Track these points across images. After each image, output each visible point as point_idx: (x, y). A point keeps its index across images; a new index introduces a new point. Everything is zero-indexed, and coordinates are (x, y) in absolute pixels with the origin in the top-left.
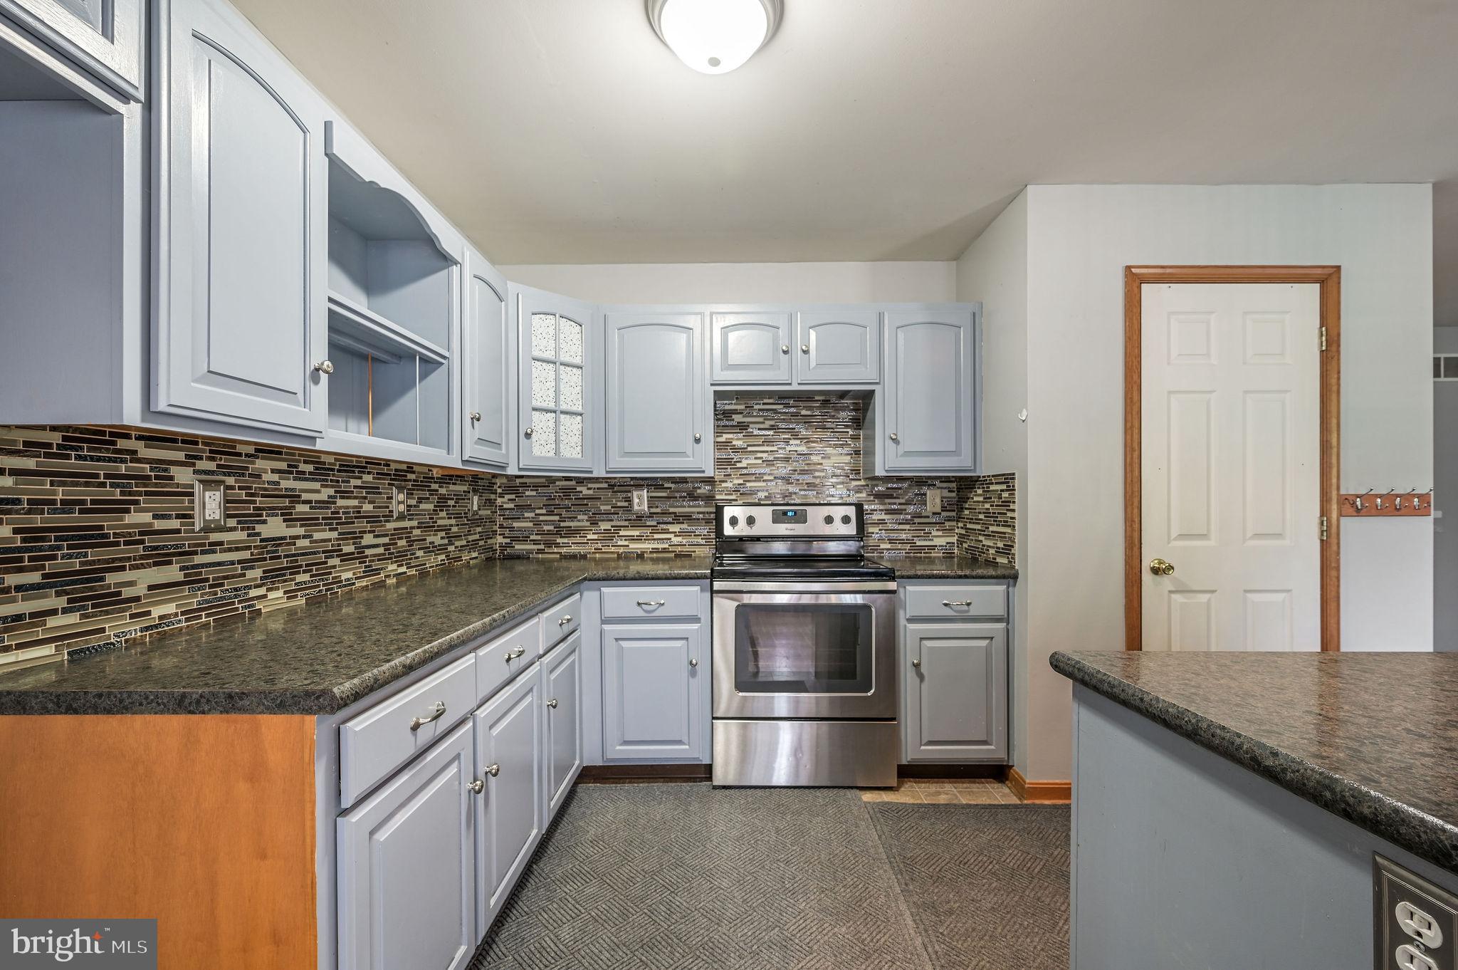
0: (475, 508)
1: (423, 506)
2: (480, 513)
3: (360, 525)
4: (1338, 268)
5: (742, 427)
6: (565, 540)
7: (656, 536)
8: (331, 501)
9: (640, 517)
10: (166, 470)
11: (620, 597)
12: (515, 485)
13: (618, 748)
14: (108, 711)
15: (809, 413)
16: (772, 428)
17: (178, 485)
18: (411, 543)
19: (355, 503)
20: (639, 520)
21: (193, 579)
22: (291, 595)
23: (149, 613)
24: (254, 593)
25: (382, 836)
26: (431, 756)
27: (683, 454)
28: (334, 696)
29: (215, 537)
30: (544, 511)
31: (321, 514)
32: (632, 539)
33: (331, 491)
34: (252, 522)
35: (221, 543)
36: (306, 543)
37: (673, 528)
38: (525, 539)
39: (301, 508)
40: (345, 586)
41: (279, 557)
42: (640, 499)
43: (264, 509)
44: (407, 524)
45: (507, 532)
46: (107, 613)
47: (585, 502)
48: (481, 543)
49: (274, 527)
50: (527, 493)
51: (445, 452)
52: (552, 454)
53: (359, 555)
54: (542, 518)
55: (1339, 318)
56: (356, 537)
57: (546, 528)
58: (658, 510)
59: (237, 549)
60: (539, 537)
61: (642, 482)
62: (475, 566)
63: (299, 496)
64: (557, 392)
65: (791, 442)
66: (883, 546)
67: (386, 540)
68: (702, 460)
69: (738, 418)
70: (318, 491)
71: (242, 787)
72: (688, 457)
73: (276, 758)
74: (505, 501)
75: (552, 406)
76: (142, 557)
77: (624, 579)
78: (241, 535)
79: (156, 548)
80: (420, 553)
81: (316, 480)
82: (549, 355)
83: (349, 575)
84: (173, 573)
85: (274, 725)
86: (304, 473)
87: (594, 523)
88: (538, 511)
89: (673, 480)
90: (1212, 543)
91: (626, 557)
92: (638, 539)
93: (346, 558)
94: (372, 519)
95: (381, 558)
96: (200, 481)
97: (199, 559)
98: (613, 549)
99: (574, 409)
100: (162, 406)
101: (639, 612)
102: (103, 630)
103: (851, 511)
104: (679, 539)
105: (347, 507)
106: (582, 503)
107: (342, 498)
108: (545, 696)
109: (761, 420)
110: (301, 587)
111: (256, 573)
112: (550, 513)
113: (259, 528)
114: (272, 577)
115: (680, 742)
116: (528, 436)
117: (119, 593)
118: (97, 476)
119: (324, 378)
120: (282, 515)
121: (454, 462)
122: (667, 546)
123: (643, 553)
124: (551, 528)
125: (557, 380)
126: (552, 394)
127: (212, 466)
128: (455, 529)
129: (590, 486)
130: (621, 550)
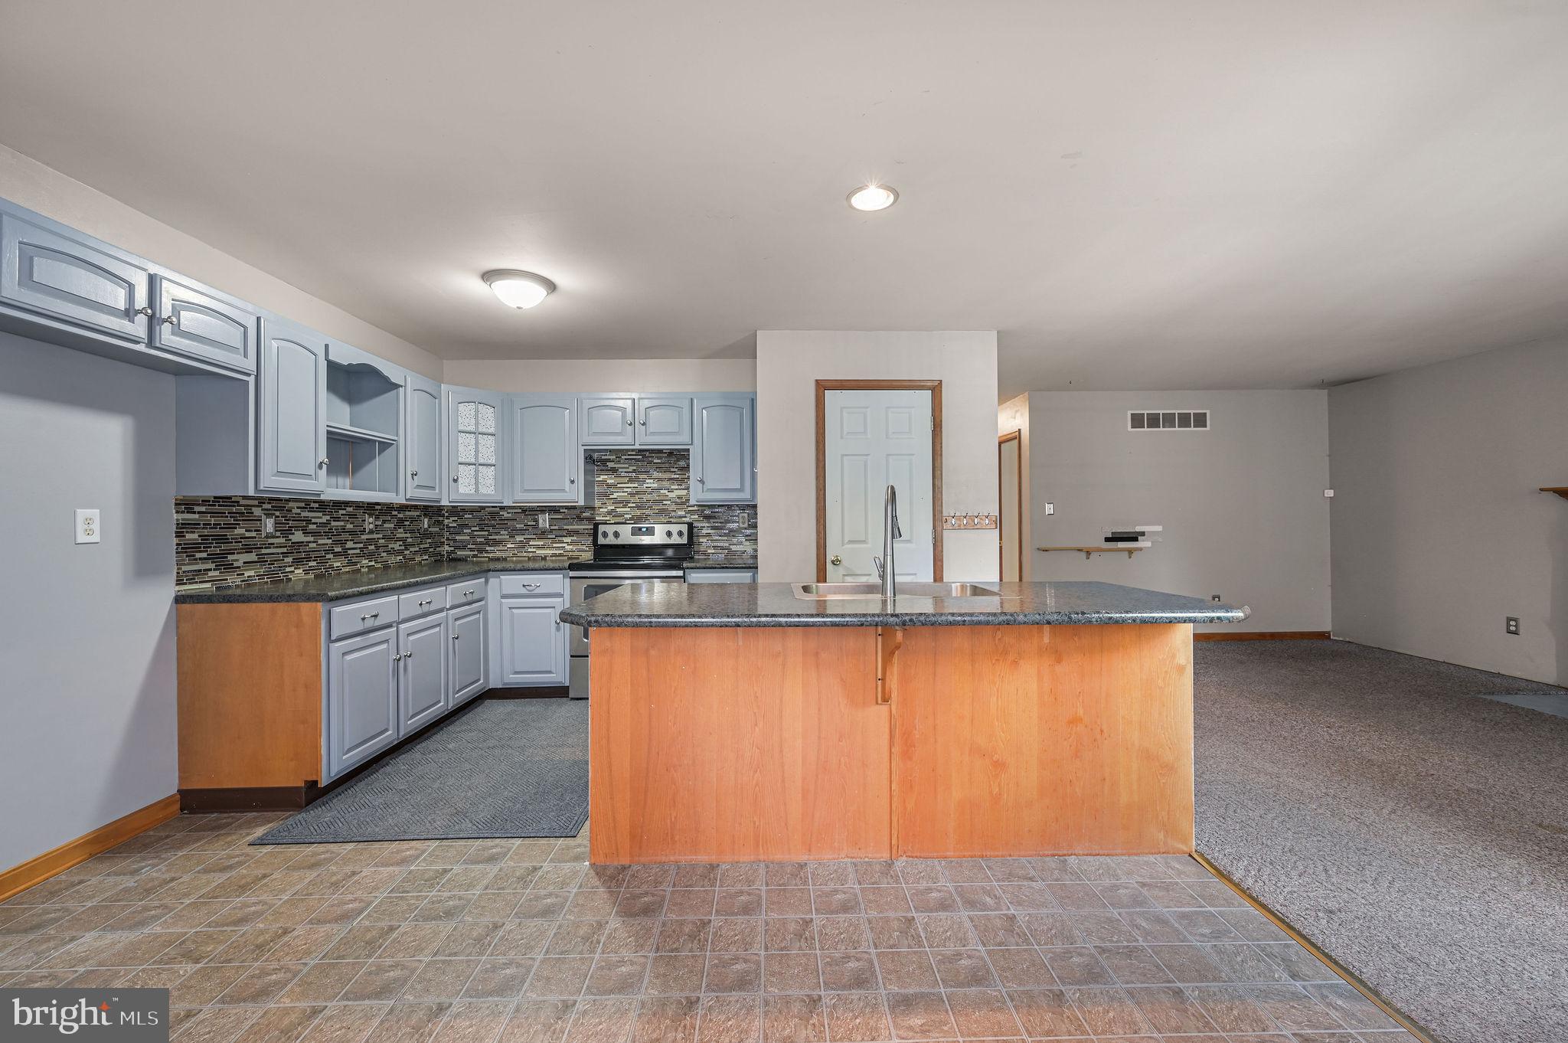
0: (426, 526)
1: (385, 525)
2: (430, 529)
3: (344, 536)
4: (941, 381)
5: (614, 470)
6: (492, 548)
7: (554, 545)
8: (328, 522)
9: (543, 533)
10: (251, 509)
11: (512, 582)
12: (456, 511)
13: (511, 676)
14: (243, 602)
15: (659, 461)
16: (634, 471)
17: (255, 516)
18: (377, 548)
19: (342, 523)
20: (543, 534)
21: (261, 561)
22: (306, 572)
23: (244, 574)
24: (288, 569)
25: (348, 658)
26: (372, 635)
27: (563, 490)
28: (328, 595)
29: (271, 541)
30: (477, 529)
31: (322, 530)
32: (538, 547)
33: (328, 518)
34: (287, 534)
35: (273, 544)
36: (314, 545)
37: (566, 540)
38: (464, 548)
39: (312, 527)
40: (336, 570)
41: (300, 552)
42: (544, 521)
43: (293, 527)
44: (375, 536)
45: (452, 543)
46: (229, 572)
47: (506, 522)
48: (431, 550)
49: (298, 536)
50: (466, 516)
51: (395, 494)
52: (473, 491)
53: (344, 553)
54: (475, 533)
55: (941, 411)
56: (343, 543)
57: (478, 540)
58: (556, 527)
59: (281, 547)
60: (474, 546)
61: (544, 509)
62: (425, 565)
63: (311, 520)
64: (477, 451)
65: (647, 481)
66: (709, 551)
67: (361, 545)
68: (575, 495)
69: (611, 465)
70: (321, 518)
71: (293, 630)
72: (566, 492)
73: (306, 619)
74: (450, 522)
75: (473, 460)
76: (242, 549)
77: (515, 570)
78: (283, 540)
79: (246, 545)
80: (385, 554)
81: (320, 512)
82: (472, 428)
83: (339, 564)
84: (253, 557)
85: (306, 607)
86: (313, 508)
87: (512, 536)
88: (473, 529)
89: (567, 508)
90: (869, 546)
91: (534, 559)
92: (542, 547)
93: (337, 554)
94: (352, 533)
95: (358, 556)
96: (265, 514)
97: (264, 551)
98: (525, 554)
99: (490, 462)
100: (262, 488)
101: (524, 591)
102: (227, 580)
103: (685, 528)
104: (571, 547)
105: (337, 526)
106: (504, 524)
107: (334, 521)
108: (450, 631)
109: (627, 466)
110: (311, 569)
111: (290, 560)
112: (482, 530)
113: (290, 537)
114: (297, 562)
115: (550, 672)
116: (455, 481)
117: (233, 564)
118: (225, 513)
119: (325, 466)
120: (302, 530)
121: (400, 500)
122: (562, 552)
123: (546, 557)
124: (483, 540)
125: (477, 443)
126: (473, 453)
127: (269, 506)
128: (410, 540)
129: (509, 511)
130: (531, 555)
